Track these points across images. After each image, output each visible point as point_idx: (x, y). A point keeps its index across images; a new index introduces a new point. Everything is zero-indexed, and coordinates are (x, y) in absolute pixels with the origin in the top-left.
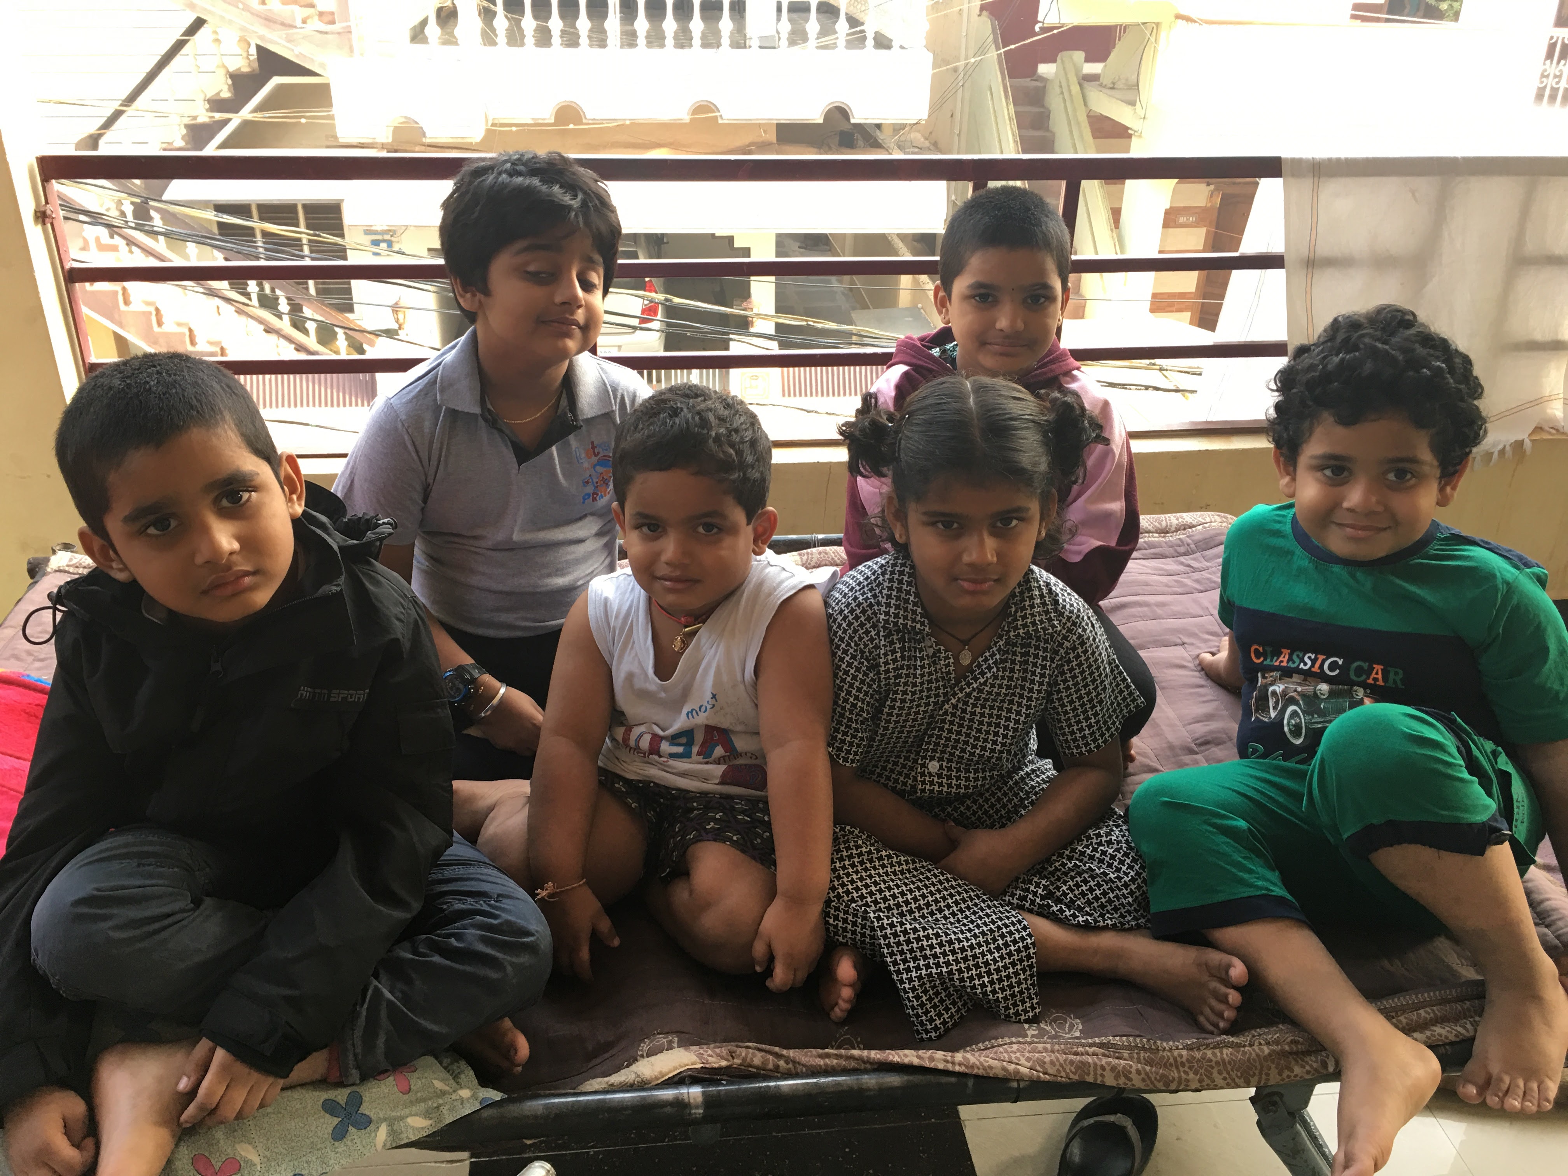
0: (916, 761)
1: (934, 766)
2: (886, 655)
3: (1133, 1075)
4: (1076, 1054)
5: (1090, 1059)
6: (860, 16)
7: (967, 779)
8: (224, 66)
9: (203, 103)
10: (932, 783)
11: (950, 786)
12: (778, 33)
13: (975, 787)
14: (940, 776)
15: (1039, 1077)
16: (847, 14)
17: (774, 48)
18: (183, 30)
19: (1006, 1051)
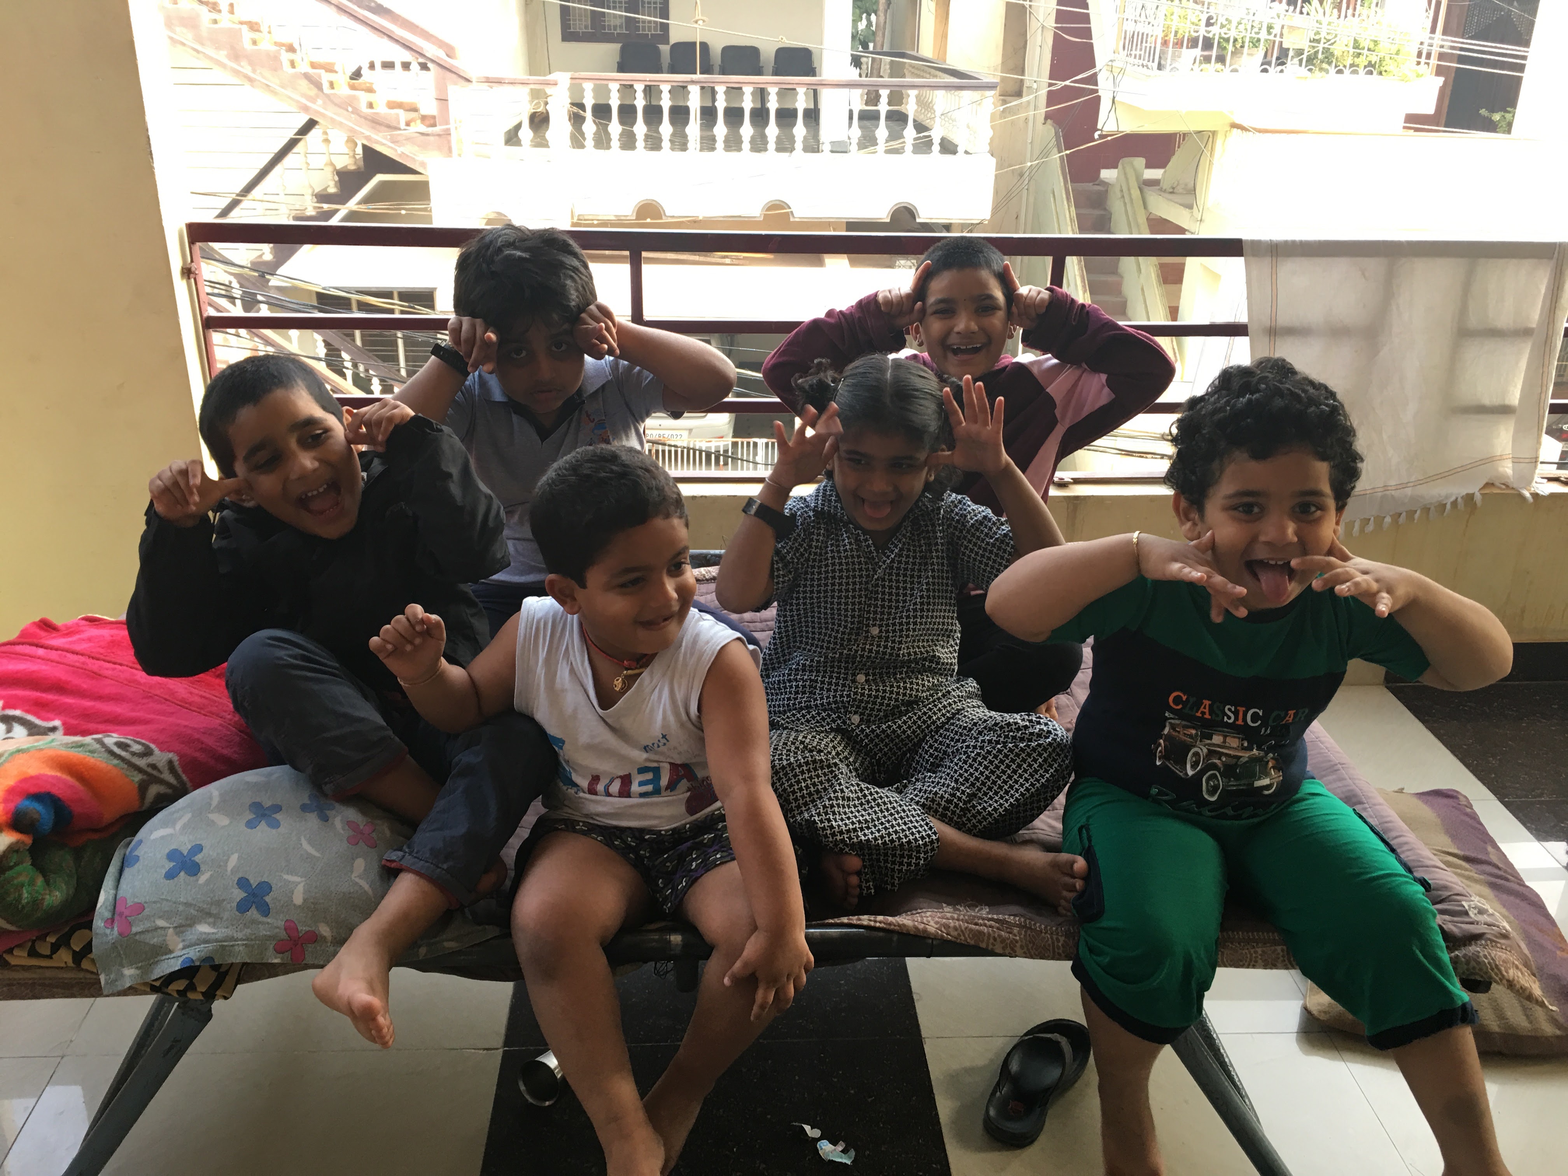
6: (927, 123)
8: (332, 164)
9: (310, 197)
12: (849, 138)
16: (915, 121)
17: (846, 152)
18: (296, 130)
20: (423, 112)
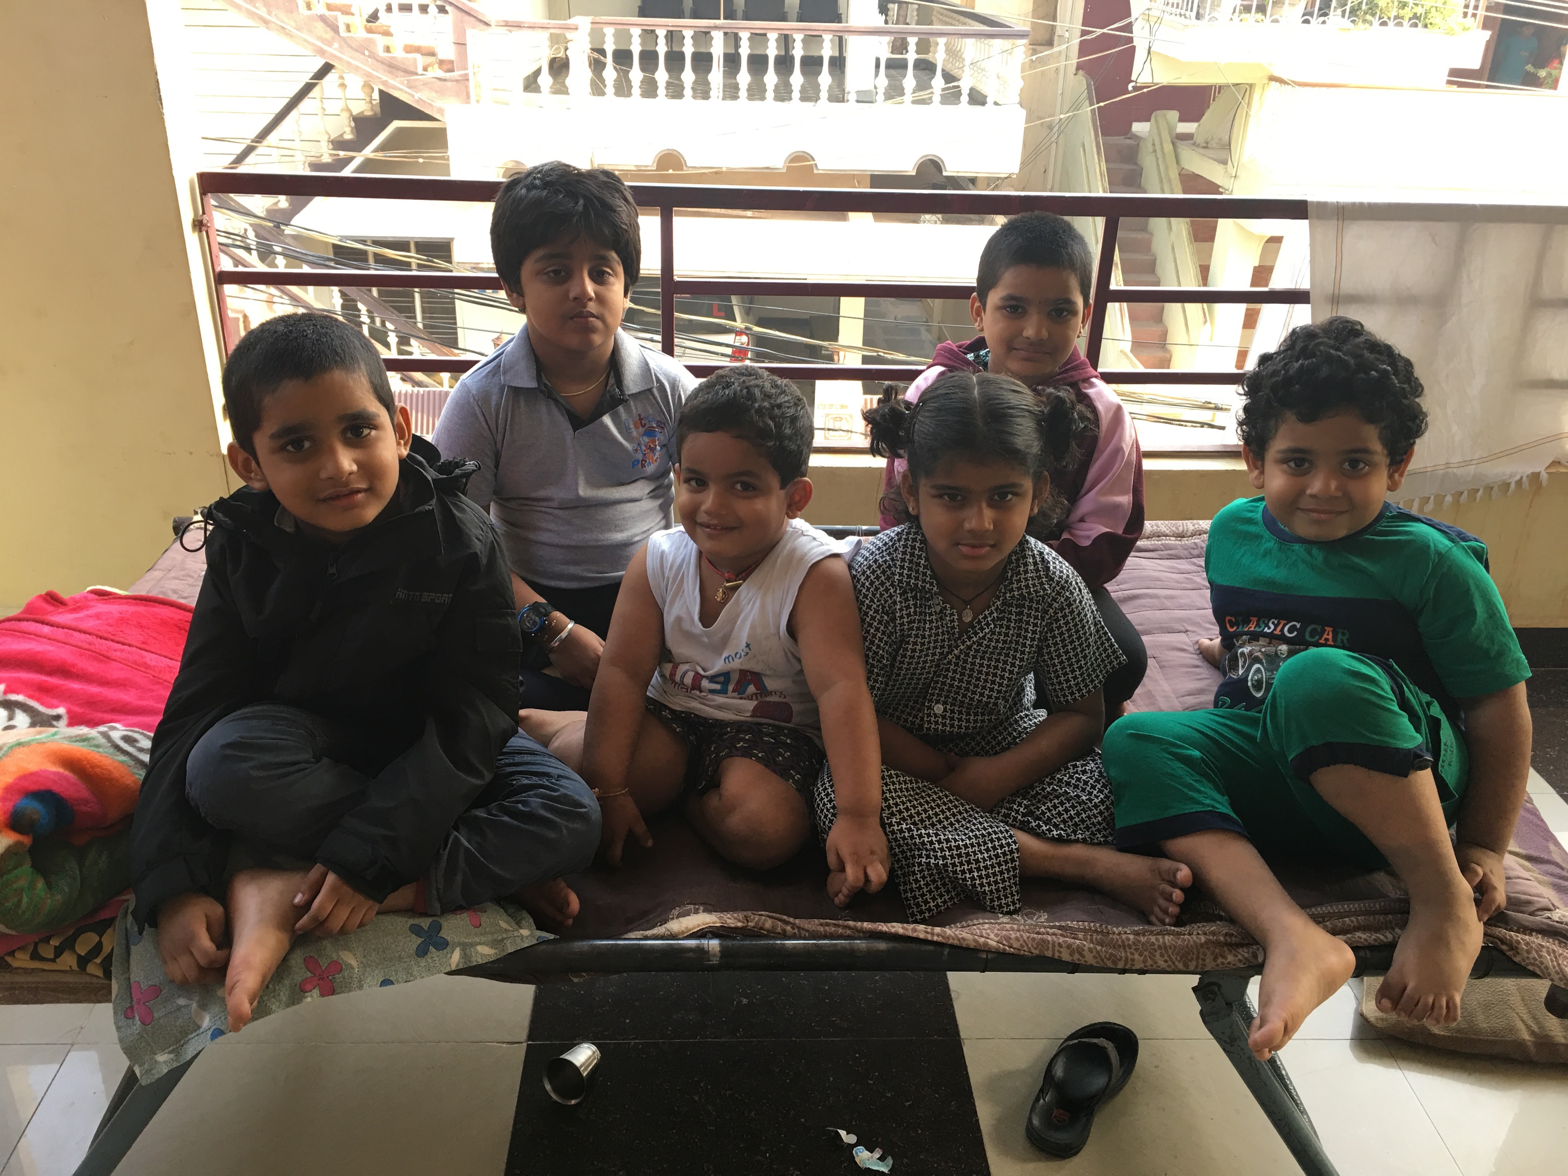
0: (923, 704)
1: (939, 709)
2: (901, 610)
3: (1086, 953)
4: (1038, 933)
5: (1049, 938)
6: (955, 72)
7: (968, 721)
8: (348, 110)
9: (326, 144)
10: (937, 723)
11: (952, 726)
12: (876, 88)
13: (974, 728)
14: (944, 717)
15: (1005, 949)
16: (943, 70)
17: (872, 102)
18: (312, 75)
19: (979, 929)
20: (441, 56)
